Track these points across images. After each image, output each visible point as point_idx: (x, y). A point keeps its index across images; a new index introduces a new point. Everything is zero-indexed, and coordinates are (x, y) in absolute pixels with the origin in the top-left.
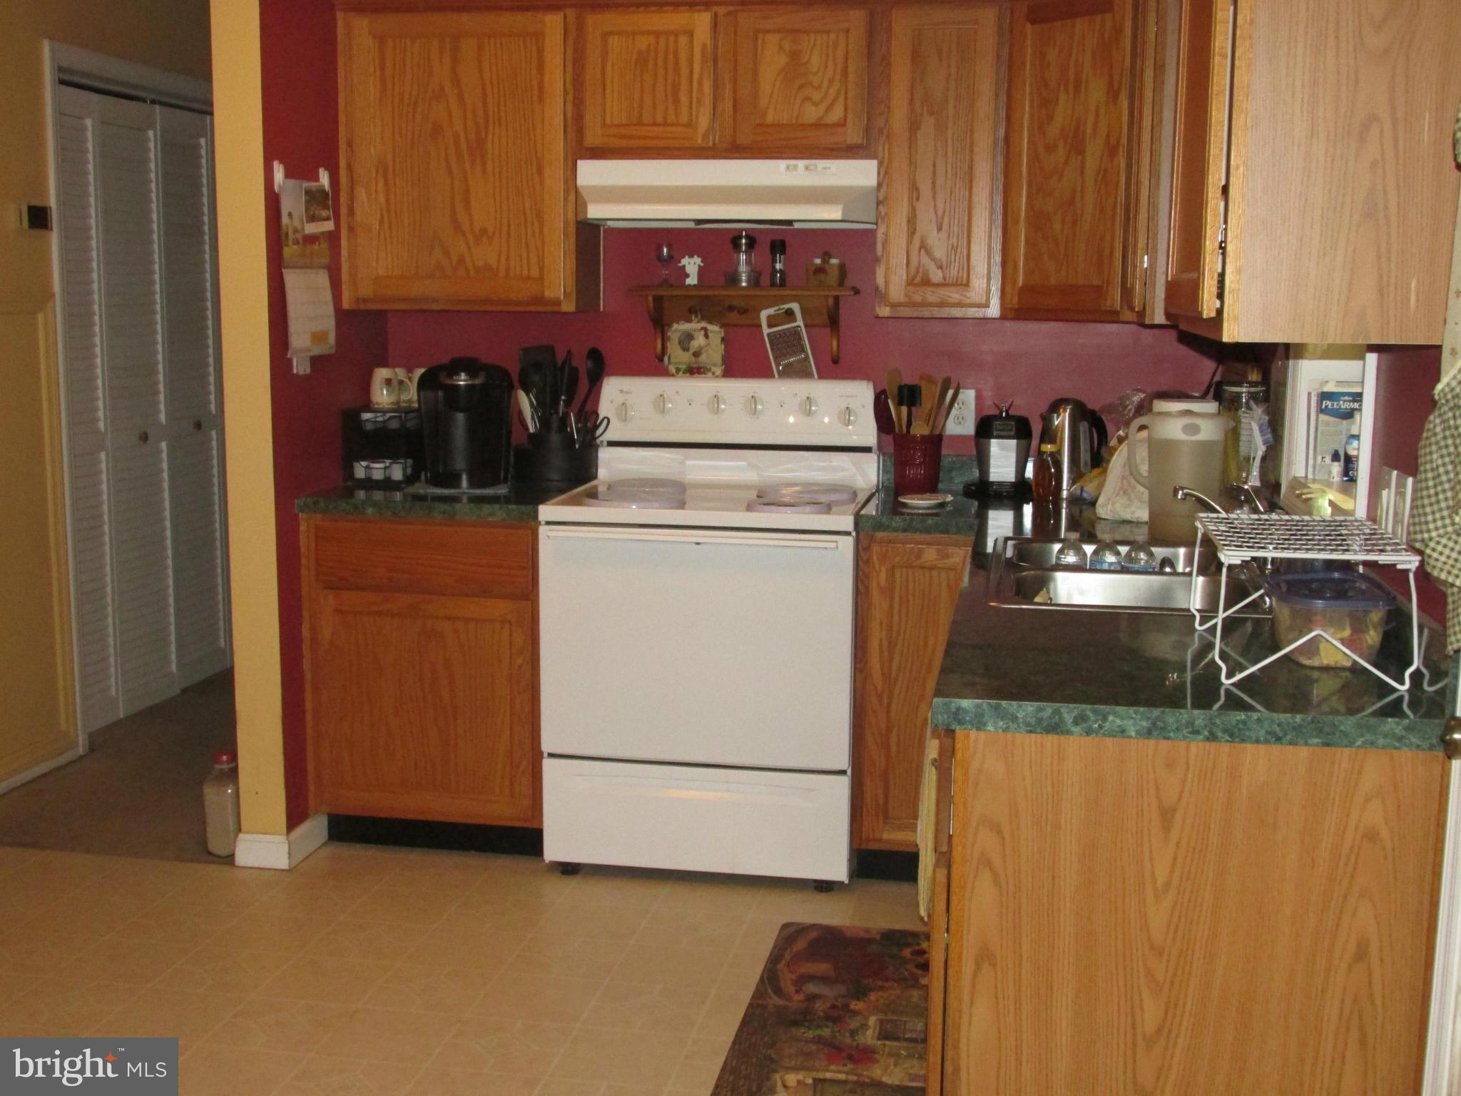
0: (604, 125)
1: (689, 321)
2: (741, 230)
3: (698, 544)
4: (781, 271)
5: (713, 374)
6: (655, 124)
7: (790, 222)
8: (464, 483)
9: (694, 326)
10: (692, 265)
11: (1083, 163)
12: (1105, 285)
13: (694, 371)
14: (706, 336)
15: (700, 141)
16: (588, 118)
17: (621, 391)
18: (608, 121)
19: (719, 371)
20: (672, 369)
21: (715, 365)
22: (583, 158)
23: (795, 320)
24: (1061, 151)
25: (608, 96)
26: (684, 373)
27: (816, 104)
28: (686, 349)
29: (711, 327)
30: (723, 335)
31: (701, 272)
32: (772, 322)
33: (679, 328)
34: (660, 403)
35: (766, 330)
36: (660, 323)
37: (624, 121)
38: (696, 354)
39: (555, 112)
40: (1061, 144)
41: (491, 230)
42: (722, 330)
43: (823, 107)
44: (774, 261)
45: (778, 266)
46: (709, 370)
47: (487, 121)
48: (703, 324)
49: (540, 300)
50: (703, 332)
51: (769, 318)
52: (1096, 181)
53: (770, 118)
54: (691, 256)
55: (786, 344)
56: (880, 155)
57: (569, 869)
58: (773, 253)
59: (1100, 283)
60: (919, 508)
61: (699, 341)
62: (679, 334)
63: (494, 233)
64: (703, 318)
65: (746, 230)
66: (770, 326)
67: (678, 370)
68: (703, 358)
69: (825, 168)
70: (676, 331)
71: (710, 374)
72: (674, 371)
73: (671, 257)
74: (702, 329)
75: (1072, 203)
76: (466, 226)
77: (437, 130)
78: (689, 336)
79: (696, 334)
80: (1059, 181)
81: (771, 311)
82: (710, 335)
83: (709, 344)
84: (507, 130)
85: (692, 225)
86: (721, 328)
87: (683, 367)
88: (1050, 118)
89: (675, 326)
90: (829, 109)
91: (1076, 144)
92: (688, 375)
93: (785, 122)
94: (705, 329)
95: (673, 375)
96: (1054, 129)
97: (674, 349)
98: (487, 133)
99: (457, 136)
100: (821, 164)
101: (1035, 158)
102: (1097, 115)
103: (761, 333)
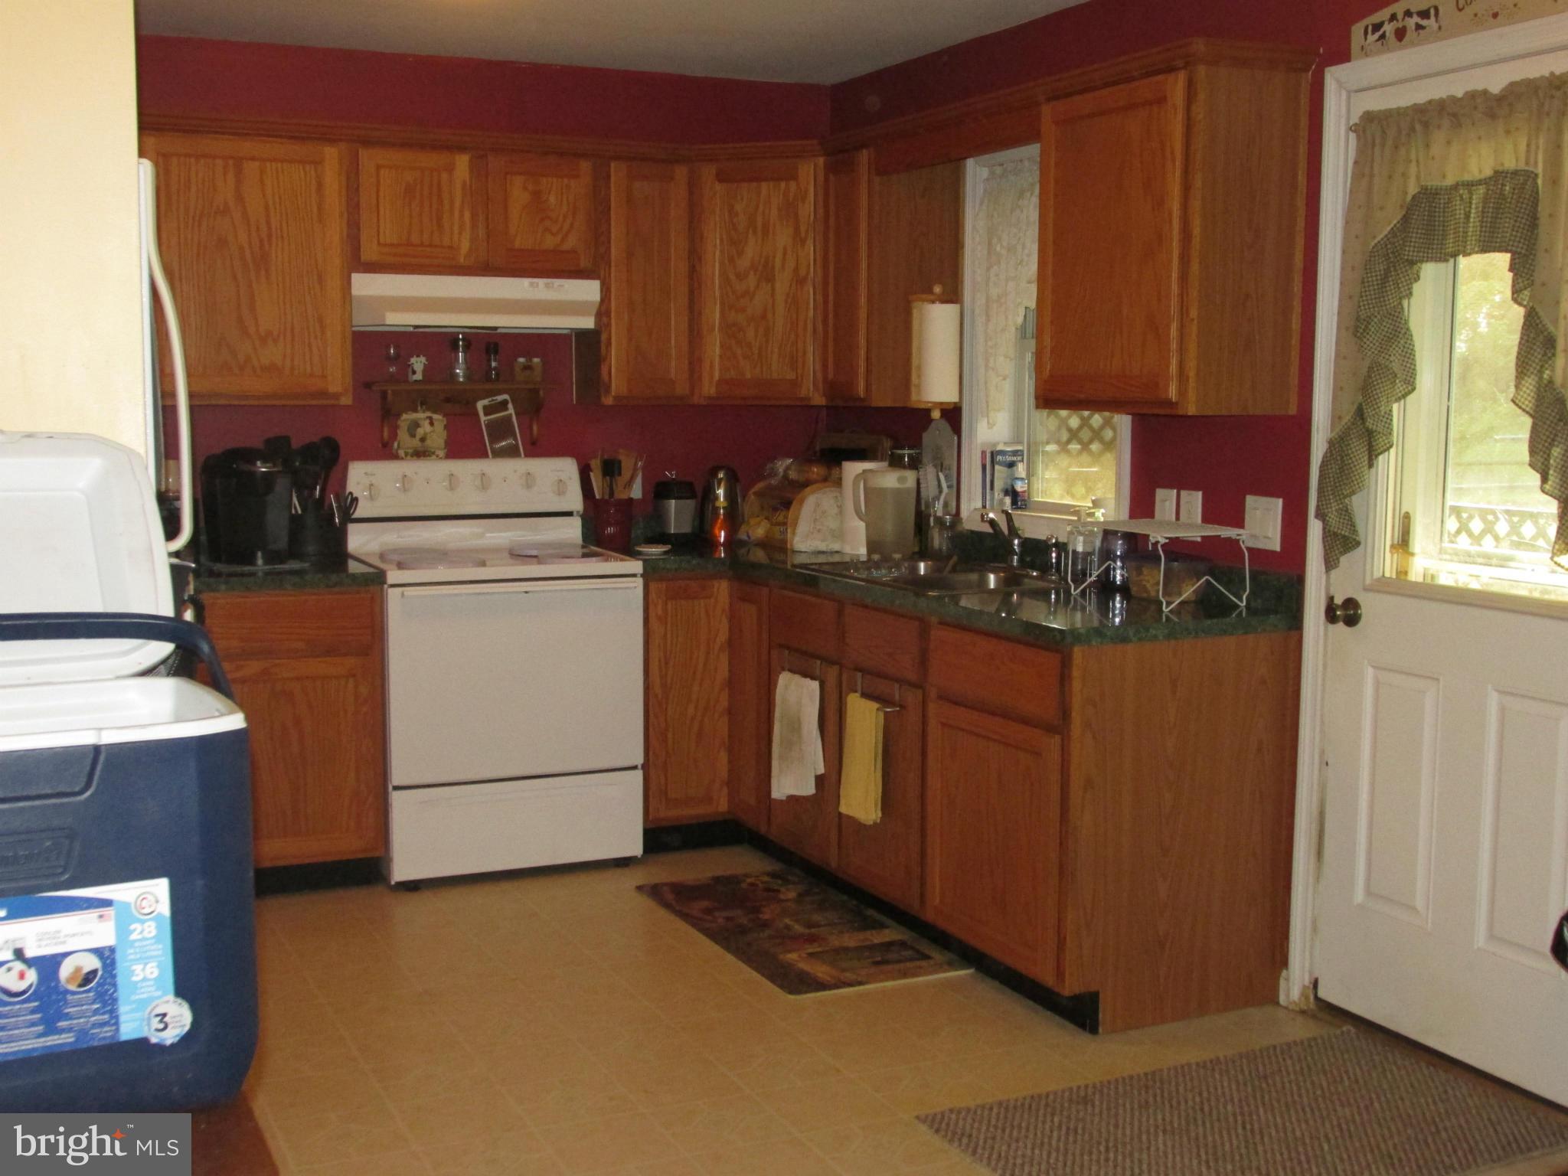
0: (379, 243)
1: (415, 410)
2: (458, 333)
3: (526, 592)
4: (495, 369)
5: (437, 456)
6: (422, 245)
7: (496, 328)
8: (260, 562)
9: (421, 415)
10: (418, 363)
11: (773, 289)
12: (800, 379)
13: (421, 454)
14: (432, 424)
15: (462, 260)
16: (364, 238)
17: (366, 474)
18: (382, 241)
19: (441, 453)
20: (401, 453)
21: (439, 449)
22: (358, 271)
23: (506, 409)
24: (752, 280)
25: (382, 221)
26: (412, 456)
27: (553, 234)
28: (413, 436)
29: (435, 416)
30: (445, 423)
31: (425, 371)
32: (488, 411)
33: (407, 417)
34: (405, 482)
35: (483, 418)
36: (389, 414)
37: (395, 242)
38: (423, 440)
39: (335, 232)
40: (752, 273)
41: (275, 333)
42: (445, 419)
43: (560, 237)
44: (489, 361)
45: (494, 364)
46: (434, 453)
47: (270, 236)
48: (428, 414)
49: (323, 394)
50: (428, 421)
51: (485, 408)
52: (786, 302)
53: (517, 244)
54: (418, 356)
55: (501, 429)
56: (602, 276)
57: (412, 887)
58: (488, 352)
59: (794, 377)
60: (652, 555)
61: (426, 427)
62: (408, 423)
63: (279, 336)
64: (428, 409)
65: (462, 333)
66: (486, 414)
67: (406, 454)
68: (428, 442)
69: (560, 286)
70: (404, 420)
71: (434, 457)
72: (403, 455)
73: (398, 356)
74: (427, 417)
75: (764, 317)
76: (252, 330)
77: (222, 242)
78: (416, 425)
79: (421, 423)
80: (751, 300)
81: (486, 402)
82: (436, 423)
83: (433, 431)
84: (289, 244)
85: (411, 329)
86: (444, 416)
87: (410, 451)
88: (740, 253)
89: (404, 416)
90: (563, 240)
91: (766, 273)
92: (415, 458)
93: (530, 248)
94: (430, 418)
95: (402, 459)
96: (744, 263)
97: (403, 434)
98: (270, 245)
99: (241, 248)
100: (557, 282)
101: (726, 280)
102: (785, 254)
103: (479, 421)
